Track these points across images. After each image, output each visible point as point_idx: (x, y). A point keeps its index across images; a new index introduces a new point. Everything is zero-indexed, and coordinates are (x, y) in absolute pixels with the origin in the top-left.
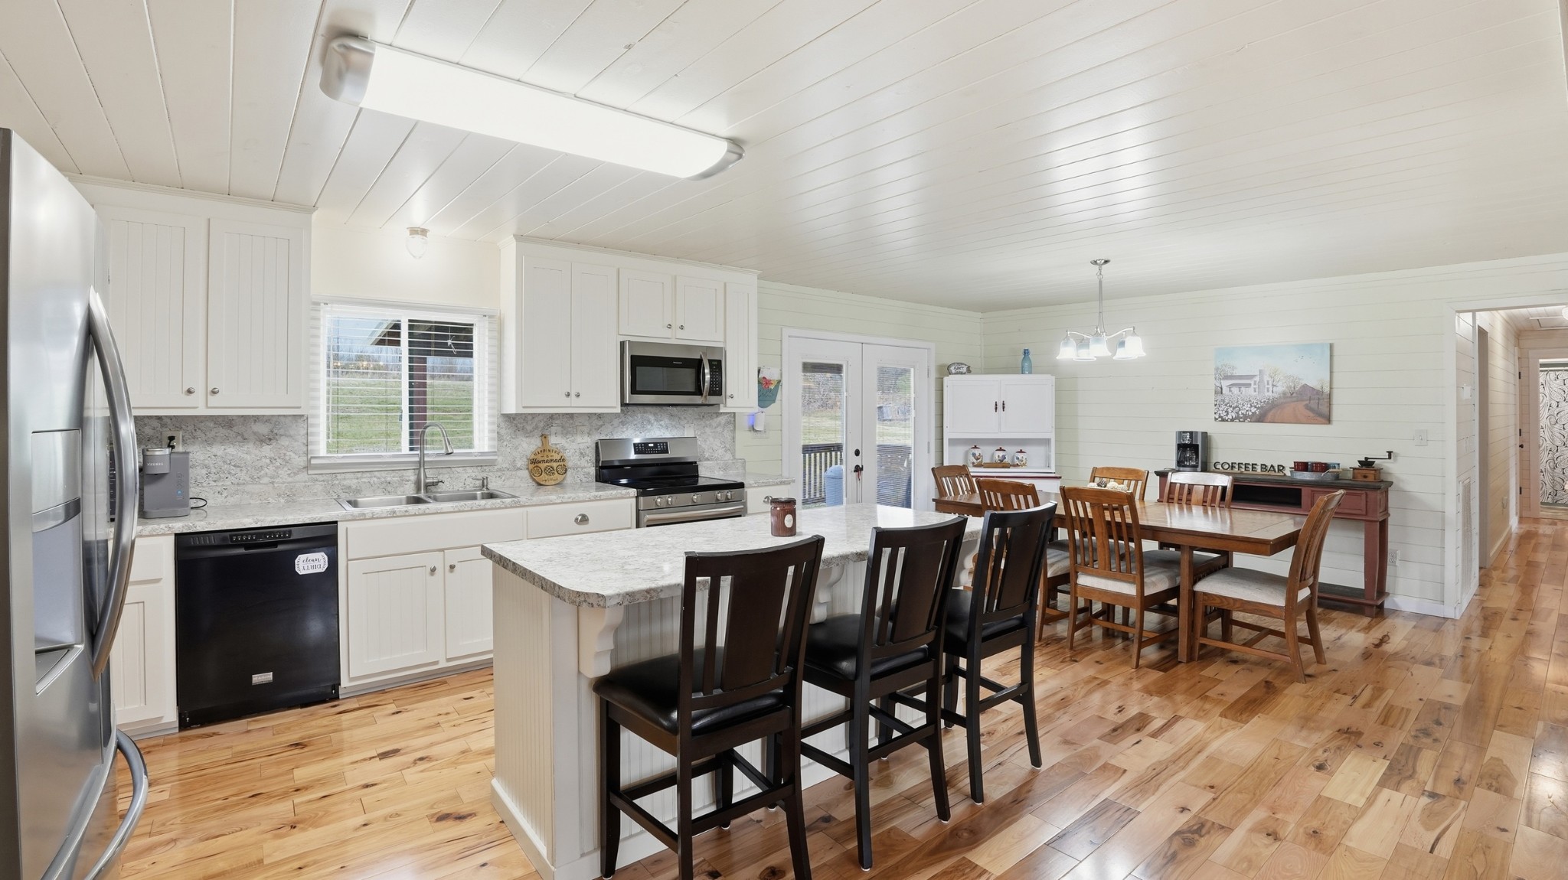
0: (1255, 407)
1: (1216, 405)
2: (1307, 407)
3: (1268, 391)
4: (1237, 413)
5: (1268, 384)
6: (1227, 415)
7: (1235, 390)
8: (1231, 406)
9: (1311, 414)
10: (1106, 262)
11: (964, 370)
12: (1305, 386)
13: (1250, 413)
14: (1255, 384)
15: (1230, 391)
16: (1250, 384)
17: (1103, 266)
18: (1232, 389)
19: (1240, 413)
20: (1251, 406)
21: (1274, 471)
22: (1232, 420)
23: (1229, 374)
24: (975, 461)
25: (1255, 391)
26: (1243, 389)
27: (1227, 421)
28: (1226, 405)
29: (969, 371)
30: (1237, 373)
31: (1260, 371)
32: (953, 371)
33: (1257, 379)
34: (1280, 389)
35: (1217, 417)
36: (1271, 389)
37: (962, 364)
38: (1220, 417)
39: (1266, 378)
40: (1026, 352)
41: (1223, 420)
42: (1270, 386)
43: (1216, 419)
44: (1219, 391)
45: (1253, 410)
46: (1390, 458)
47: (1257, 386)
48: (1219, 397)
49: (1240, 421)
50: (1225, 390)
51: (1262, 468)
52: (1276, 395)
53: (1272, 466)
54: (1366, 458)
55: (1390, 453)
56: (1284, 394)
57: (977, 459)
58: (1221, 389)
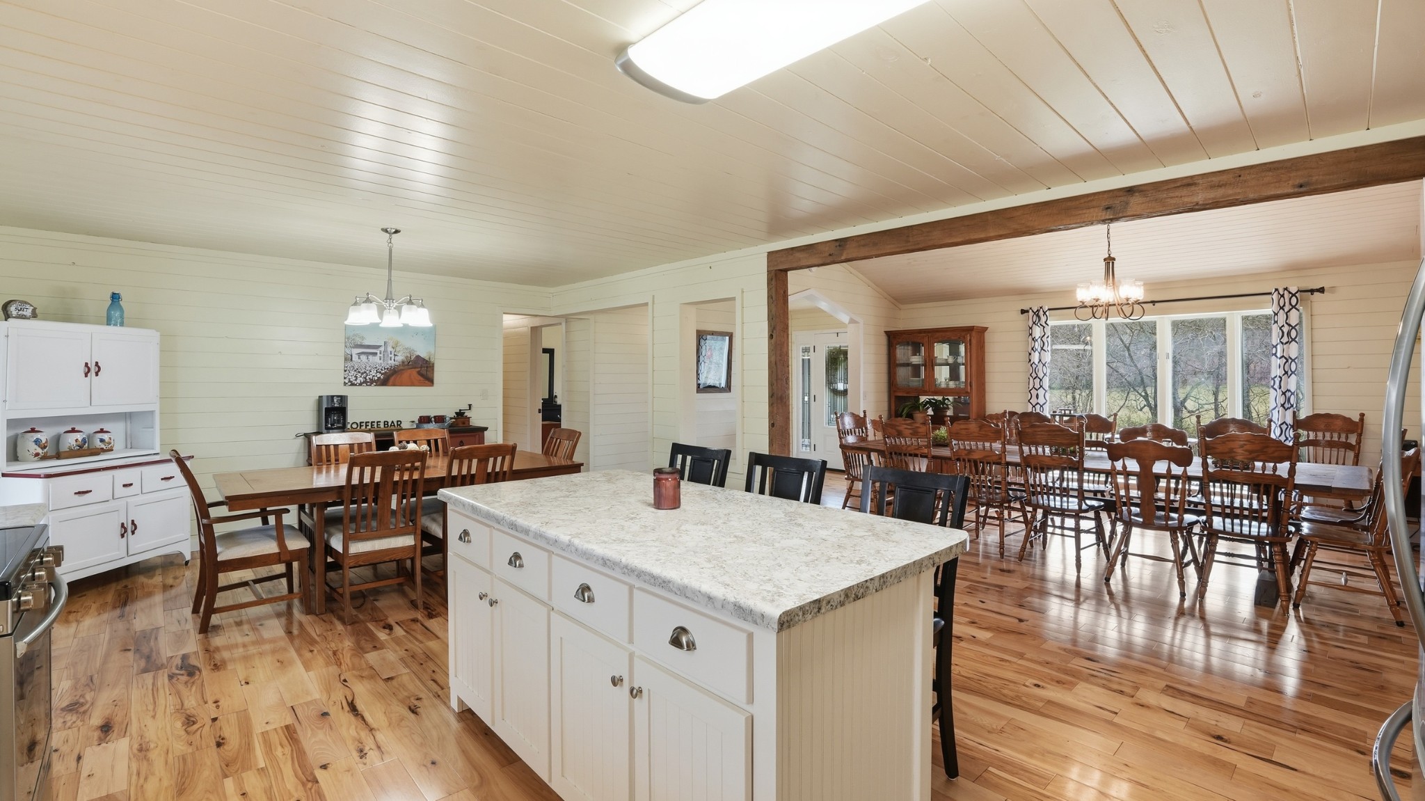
0: (380, 373)
1: (345, 371)
2: (419, 373)
3: (391, 359)
4: (365, 378)
5: (391, 354)
6: (356, 380)
7: (363, 358)
8: (359, 372)
9: (422, 379)
10: (397, 232)
11: (28, 313)
12: (418, 357)
13: (376, 378)
14: (381, 353)
15: (359, 358)
16: (376, 354)
17: (393, 235)
18: (361, 357)
19: (367, 378)
20: (377, 372)
21: (394, 425)
22: (361, 384)
23: (359, 343)
24: (39, 451)
25: (380, 359)
26: (370, 357)
27: (356, 385)
28: (355, 371)
29: (34, 315)
30: (366, 343)
31: (385, 343)
32: (14, 313)
33: (382, 349)
34: (400, 358)
35: (347, 381)
36: (393, 359)
37: (26, 303)
38: (350, 381)
39: (390, 349)
40: (115, 297)
41: (353, 384)
42: (392, 356)
43: (345, 384)
44: (349, 358)
45: (379, 375)
46: (470, 409)
47: (382, 355)
48: (349, 364)
49: (367, 385)
50: (355, 358)
51: (385, 424)
52: (397, 363)
53: (393, 422)
54: (460, 410)
55: (470, 405)
56: (403, 362)
57: (44, 447)
58: (351, 356)
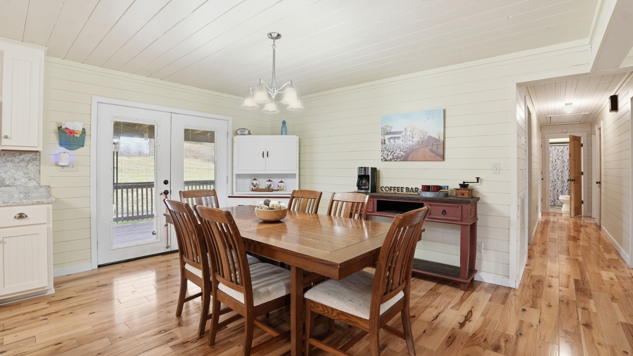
0: (402, 151)
1: (382, 151)
2: (431, 150)
3: (410, 141)
4: (393, 155)
5: (410, 136)
6: (388, 157)
7: (392, 141)
8: (390, 151)
9: (433, 155)
11: (247, 132)
12: (430, 137)
13: (400, 155)
14: (403, 137)
15: (389, 142)
16: (400, 137)
18: (390, 141)
19: (395, 155)
20: (401, 151)
21: (413, 191)
22: (391, 160)
23: (389, 131)
24: (253, 187)
25: (402, 141)
26: (396, 140)
27: (388, 161)
28: (387, 151)
29: (249, 134)
30: (393, 130)
31: (405, 129)
32: (239, 133)
33: (403, 134)
34: (416, 139)
35: (383, 158)
36: (411, 140)
37: (245, 129)
38: (384, 158)
39: (409, 133)
40: (284, 122)
41: (386, 160)
42: (411, 138)
43: (382, 160)
44: (384, 142)
45: (402, 153)
46: (478, 182)
47: (403, 138)
48: (384, 146)
49: (394, 161)
50: (387, 142)
51: (406, 190)
52: (414, 143)
53: (412, 188)
54: (464, 182)
55: (478, 179)
56: (418, 142)
57: (255, 186)
58: (385, 140)
